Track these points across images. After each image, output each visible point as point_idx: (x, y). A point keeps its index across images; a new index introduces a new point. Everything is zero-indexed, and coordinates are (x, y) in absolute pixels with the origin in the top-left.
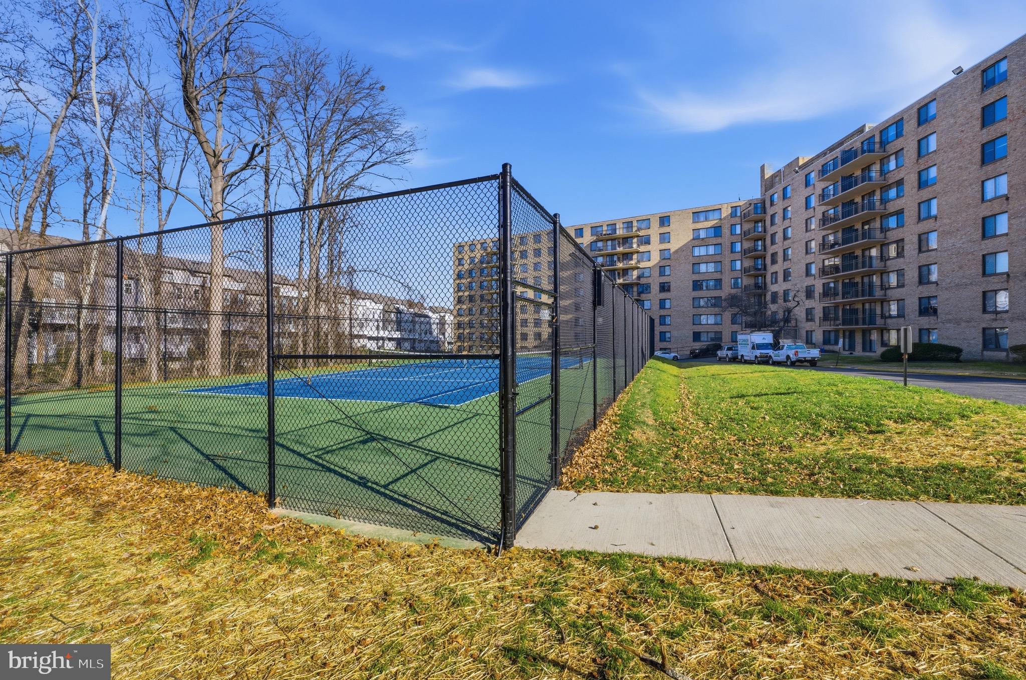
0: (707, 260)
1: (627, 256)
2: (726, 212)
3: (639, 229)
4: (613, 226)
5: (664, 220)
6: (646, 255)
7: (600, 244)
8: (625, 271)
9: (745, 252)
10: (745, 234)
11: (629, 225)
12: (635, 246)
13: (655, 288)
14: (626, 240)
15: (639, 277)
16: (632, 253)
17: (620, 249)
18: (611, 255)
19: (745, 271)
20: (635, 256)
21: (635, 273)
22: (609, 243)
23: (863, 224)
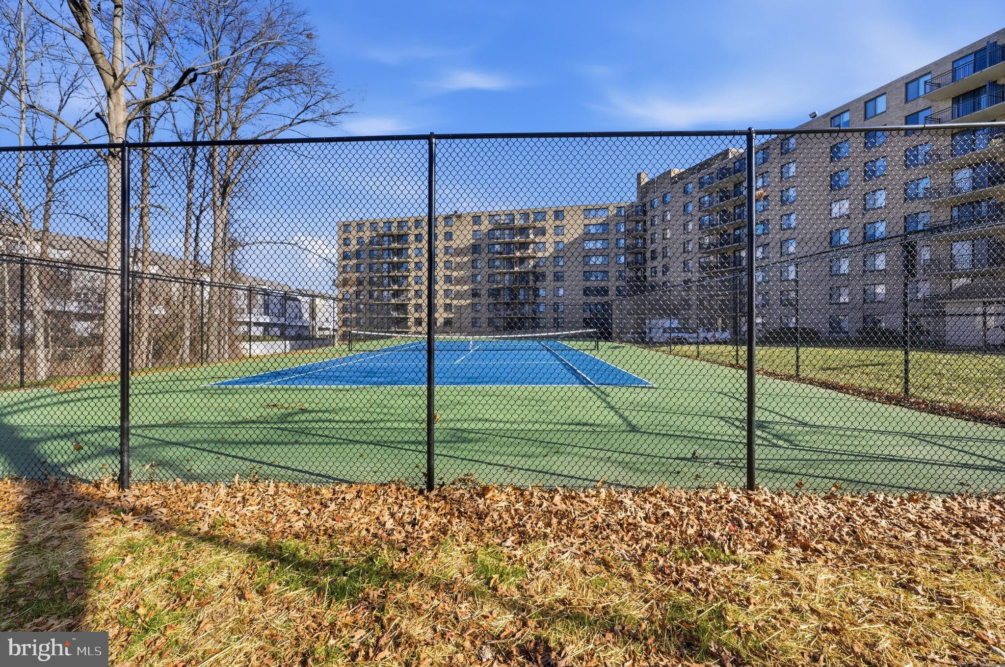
0: (596, 253)
1: (524, 246)
2: (613, 211)
3: (535, 220)
4: (511, 216)
5: (558, 214)
6: (541, 245)
7: (498, 233)
8: (522, 260)
9: (627, 248)
10: (628, 232)
11: (526, 215)
12: (532, 236)
13: (550, 277)
14: (523, 231)
15: (534, 267)
16: (529, 243)
17: (517, 239)
18: (509, 244)
19: (627, 264)
20: (532, 246)
21: (532, 262)
22: (507, 232)
23: (735, 230)
